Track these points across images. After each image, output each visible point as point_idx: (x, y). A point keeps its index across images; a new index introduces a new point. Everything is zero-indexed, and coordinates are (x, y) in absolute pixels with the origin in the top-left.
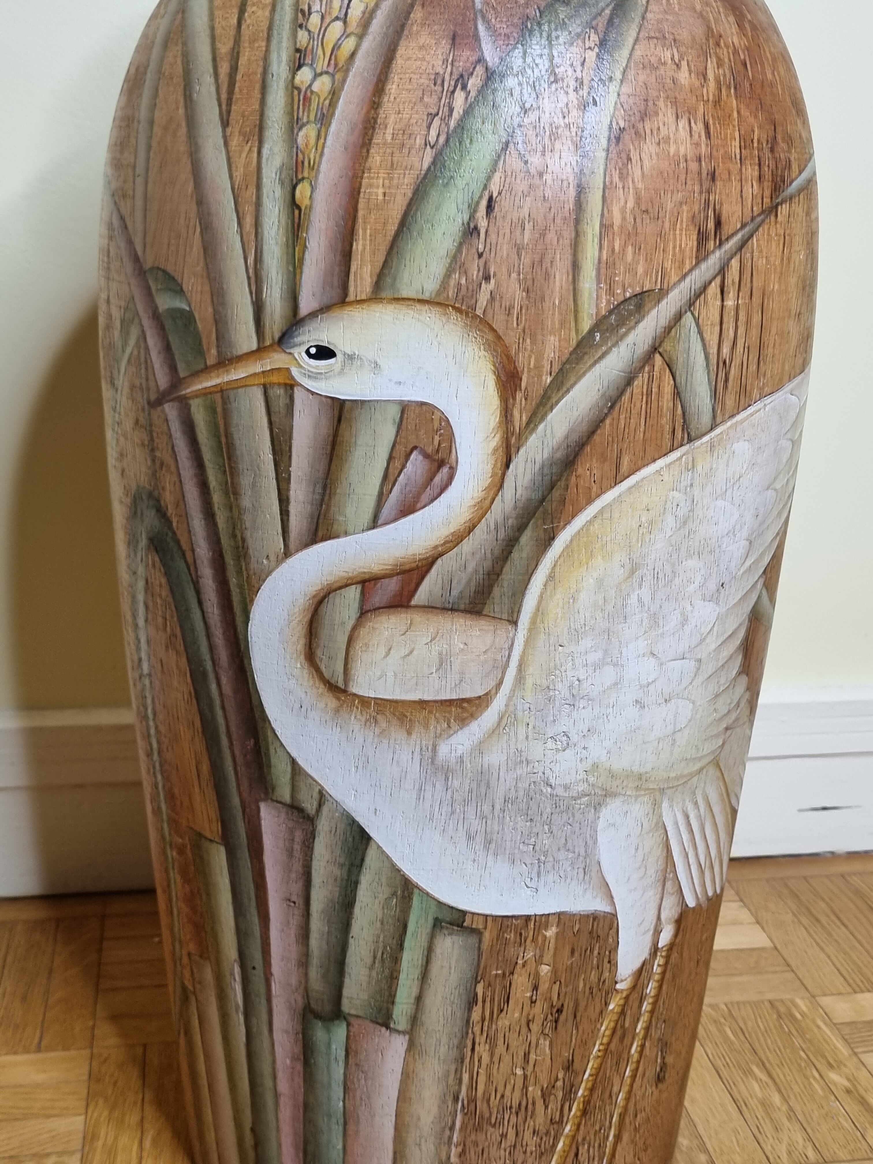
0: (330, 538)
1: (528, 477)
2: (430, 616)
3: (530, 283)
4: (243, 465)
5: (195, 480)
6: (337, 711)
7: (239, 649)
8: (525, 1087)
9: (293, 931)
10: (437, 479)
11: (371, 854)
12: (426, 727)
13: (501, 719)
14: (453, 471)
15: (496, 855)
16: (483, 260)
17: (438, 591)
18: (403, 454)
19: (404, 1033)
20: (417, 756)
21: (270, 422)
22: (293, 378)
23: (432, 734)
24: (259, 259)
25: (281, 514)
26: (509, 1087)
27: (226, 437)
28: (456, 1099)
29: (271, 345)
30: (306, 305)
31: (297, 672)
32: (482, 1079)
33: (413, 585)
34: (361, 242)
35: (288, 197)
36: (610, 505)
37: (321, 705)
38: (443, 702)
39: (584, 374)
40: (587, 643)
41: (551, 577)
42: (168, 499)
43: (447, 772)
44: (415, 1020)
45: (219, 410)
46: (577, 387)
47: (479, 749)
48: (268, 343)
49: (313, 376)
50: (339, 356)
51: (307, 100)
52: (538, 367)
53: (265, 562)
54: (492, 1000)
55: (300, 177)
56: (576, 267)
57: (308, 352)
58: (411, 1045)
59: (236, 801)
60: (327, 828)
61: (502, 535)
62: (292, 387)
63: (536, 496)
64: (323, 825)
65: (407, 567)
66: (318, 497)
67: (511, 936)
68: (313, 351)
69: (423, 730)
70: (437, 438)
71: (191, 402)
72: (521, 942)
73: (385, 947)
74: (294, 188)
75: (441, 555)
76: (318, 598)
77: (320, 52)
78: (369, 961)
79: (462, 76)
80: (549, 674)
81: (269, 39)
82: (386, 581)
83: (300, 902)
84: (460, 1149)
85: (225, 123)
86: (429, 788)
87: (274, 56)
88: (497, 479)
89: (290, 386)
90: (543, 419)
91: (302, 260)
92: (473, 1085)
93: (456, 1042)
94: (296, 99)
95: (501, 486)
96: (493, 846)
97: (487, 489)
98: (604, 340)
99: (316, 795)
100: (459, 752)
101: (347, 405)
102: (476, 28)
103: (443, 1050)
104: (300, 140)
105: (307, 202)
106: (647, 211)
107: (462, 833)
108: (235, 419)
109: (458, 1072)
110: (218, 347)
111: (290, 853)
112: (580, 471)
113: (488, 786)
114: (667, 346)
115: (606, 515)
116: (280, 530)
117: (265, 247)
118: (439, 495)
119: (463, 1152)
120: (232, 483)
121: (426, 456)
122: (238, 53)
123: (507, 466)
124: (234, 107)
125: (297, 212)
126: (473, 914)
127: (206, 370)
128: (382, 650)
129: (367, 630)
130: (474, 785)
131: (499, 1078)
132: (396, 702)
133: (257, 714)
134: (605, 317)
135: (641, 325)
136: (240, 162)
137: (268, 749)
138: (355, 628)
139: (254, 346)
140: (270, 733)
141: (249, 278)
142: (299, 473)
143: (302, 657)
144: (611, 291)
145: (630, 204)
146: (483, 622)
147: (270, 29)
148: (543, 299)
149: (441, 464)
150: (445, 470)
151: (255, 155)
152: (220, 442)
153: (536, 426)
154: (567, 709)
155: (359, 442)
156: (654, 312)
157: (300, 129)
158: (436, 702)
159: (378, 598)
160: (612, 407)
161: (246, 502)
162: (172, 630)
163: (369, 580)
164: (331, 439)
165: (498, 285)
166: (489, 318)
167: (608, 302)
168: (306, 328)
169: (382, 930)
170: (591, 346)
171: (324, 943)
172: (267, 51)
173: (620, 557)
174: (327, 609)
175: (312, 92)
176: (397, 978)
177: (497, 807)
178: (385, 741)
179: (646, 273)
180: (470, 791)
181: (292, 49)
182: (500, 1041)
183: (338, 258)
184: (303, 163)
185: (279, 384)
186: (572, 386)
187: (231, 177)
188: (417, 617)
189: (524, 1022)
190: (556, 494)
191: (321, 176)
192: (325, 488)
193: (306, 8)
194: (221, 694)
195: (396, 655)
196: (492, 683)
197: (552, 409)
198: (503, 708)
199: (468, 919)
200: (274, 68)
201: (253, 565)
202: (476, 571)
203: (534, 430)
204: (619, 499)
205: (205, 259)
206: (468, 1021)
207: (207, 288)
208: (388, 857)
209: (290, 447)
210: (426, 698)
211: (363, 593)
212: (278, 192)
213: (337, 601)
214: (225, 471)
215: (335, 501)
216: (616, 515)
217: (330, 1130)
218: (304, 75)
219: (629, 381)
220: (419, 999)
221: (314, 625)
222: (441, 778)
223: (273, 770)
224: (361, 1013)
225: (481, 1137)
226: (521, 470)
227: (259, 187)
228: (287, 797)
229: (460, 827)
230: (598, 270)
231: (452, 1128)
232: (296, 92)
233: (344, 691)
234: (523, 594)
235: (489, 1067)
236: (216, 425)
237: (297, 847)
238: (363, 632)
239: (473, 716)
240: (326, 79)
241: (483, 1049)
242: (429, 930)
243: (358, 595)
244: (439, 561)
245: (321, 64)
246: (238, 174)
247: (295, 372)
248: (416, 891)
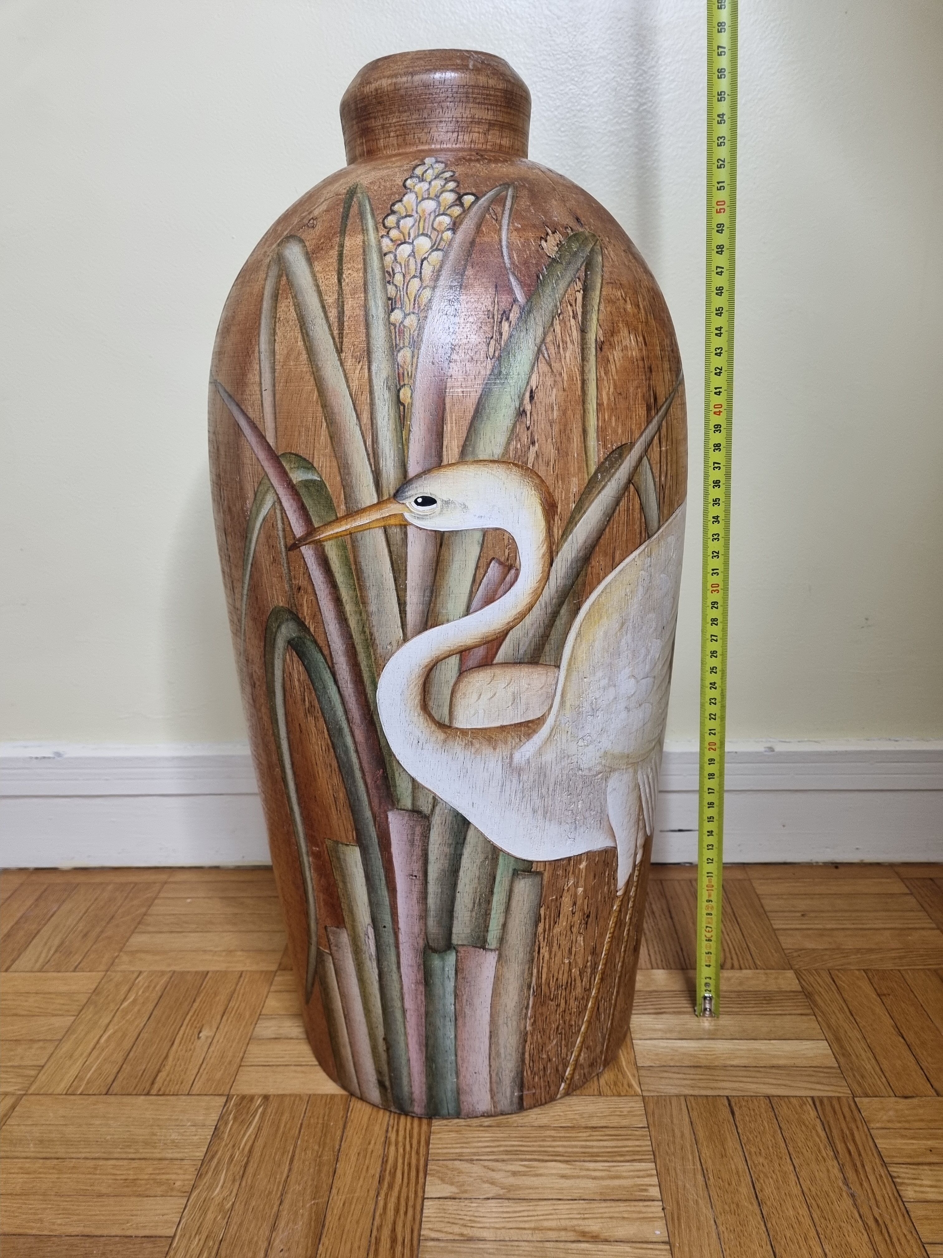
0: (437, 626)
1: (564, 570)
2: (506, 669)
3: (559, 444)
4: (370, 582)
5: (329, 597)
6: (445, 741)
7: (369, 710)
8: (570, 970)
9: (415, 896)
10: (508, 578)
11: (471, 833)
12: (506, 743)
13: (552, 731)
14: (518, 571)
15: (550, 820)
16: (530, 431)
17: (510, 652)
18: (485, 563)
19: (495, 950)
20: (500, 763)
21: (390, 552)
22: (406, 520)
23: (510, 747)
24: (375, 441)
25: (400, 613)
26: (561, 972)
27: (356, 564)
28: (529, 987)
29: (389, 499)
30: (412, 471)
31: (415, 719)
32: (545, 970)
33: (495, 650)
34: (449, 425)
35: (395, 398)
36: (610, 583)
37: (433, 739)
38: (516, 725)
39: (593, 500)
40: (599, 674)
41: (579, 634)
42: (306, 612)
43: (519, 771)
44: (502, 940)
45: (349, 547)
46: (590, 510)
47: (540, 752)
48: (385, 498)
49: (420, 517)
50: (438, 501)
51: (402, 332)
52: (568, 498)
53: (389, 647)
54: (550, 917)
55: (402, 383)
56: (585, 432)
57: (416, 502)
58: (500, 957)
59: (368, 814)
60: (439, 822)
61: (549, 610)
62: (405, 526)
63: (569, 582)
64: (436, 821)
65: (490, 638)
66: (427, 599)
67: (560, 872)
68: (420, 500)
69: (503, 746)
70: (507, 551)
71: (325, 543)
72: (566, 876)
73: (481, 895)
74: (399, 391)
75: (512, 628)
76: (430, 666)
77: (406, 299)
78: (470, 906)
79: (504, 312)
80: (579, 697)
81: (366, 291)
82: (476, 649)
83: (420, 875)
84: (532, 1020)
85: (339, 351)
86: (508, 783)
87: (372, 303)
88: (545, 574)
89: (404, 526)
90: (571, 532)
91: (408, 440)
92: (539, 977)
93: (528, 949)
94: (393, 331)
95: (548, 578)
96: (548, 814)
97: (540, 581)
98: (603, 478)
99: (430, 800)
100: (527, 756)
101: (446, 535)
102: (509, 280)
103: (521, 955)
104: (400, 359)
105: (409, 400)
106: (620, 394)
107: (529, 810)
108: (362, 552)
109: (530, 969)
110: (346, 503)
111: (412, 843)
112: (593, 563)
113: (545, 776)
114: (636, 478)
115: (608, 590)
116: (400, 624)
117: (380, 434)
118: (510, 588)
119: (535, 1021)
120: (361, 596)
121: (501, 563)
122: (343, 302)
123: (551, 565)
124: (345, 340)
125: (402, 408)
126: (537, 862)
127: (338, 520)
128: (475, 696)
129: (464, 684)
130: (537, 777)
131: (555, 968)
132: (485, 729)
133: (385, 752)
134: (603, 463)
135: (622, 467)
136: (355, 376)
137: (394, 775)
138: (456, 684)
139: (375, 501)
140: (394, 763)
141: (368, 455)
142: (413, 584)
143: (419, 708)
144: (605, 446)
145: (612, 390)
146: (539, 669)
147: (365, 284)
148: (567, 455)
149: (510, 567)
150: (513, 572)
151: (366, 371)
152: (351, 569)
153: (567, 537)
154: (590, 718)
155: (455, 559)
156: (628, 457)
157: (399, 351)
158: (511, 725)
159: (471, 663)
160: (609, 521)
161: (373, 607)
162: (310, 702)
163: (465, 650)
164: (435, 559)
165: (540, 447)
166: (536, 469)
167: (604, 453)
168: (414, 485)
169: (479, 883)
170: (596, 483)
171: (438, 900)
172: (366, 299)
173: (616, 616)
174: (436, 673)
175: (404, 327)
176: (490, 914)
177: (551, 789)
178: (479, 757)
179: (623, 432)
180: (534, 781)
181: (384, 298)
182: (555, 944)
183: (434, 437)
184: (403, 374)
185: (396, 525)
186: (587, 509)
187: (348, 387)
188: (498, 671)
189: (568, 928)
190: (580, 580)
191: (417, 383)
192: (432, 592)
193: (390, 270)
194: (355, 742)
195: (485, 697)
196: (547, 708)
197: (576, 525)
198: (553, 723)
199: (534, 865)
200: (373, 311)
201: (379, 650)
202: (534, 636)
203: (566, 539)
204: (615, 579)
205: (332, 444)
206: (535, 934)
207: (335, 464)
208: (482, 833)
209: (406, 567)
210: (505, 724)
211: (461, 660)
212: (387, 395)
213: (443, 667)
214: (355, 589)
215: (439, 600)
216: (613, 589)
217: (444, 1026)
218: (397, 315)
219: (617, 503)
220: (504, 925)
221: (427, 685)
222: (515, 775)
223: (398, 789)
224: (465, 943)
225: (545, 1009)
226: (559, 566)
227: (371, 392)
228: (409, 806)
229: (528, 806)
230: (598, 432)
231: (527, 1008)
232: (392, 327)
233: (450, 727)
234: (563, 647)
235: (548, 962)
236: (347, 558)
237: (417, 838)
238: (462, 685)
239: (535, 731)
240: (413, 317)
241: (545, 951)
242: (510, 878)
243: (457, 661)
244: (511, 632)
245: (408, 308)
246: (355, 385)
247: (407, 516)
248: (501, 853)
